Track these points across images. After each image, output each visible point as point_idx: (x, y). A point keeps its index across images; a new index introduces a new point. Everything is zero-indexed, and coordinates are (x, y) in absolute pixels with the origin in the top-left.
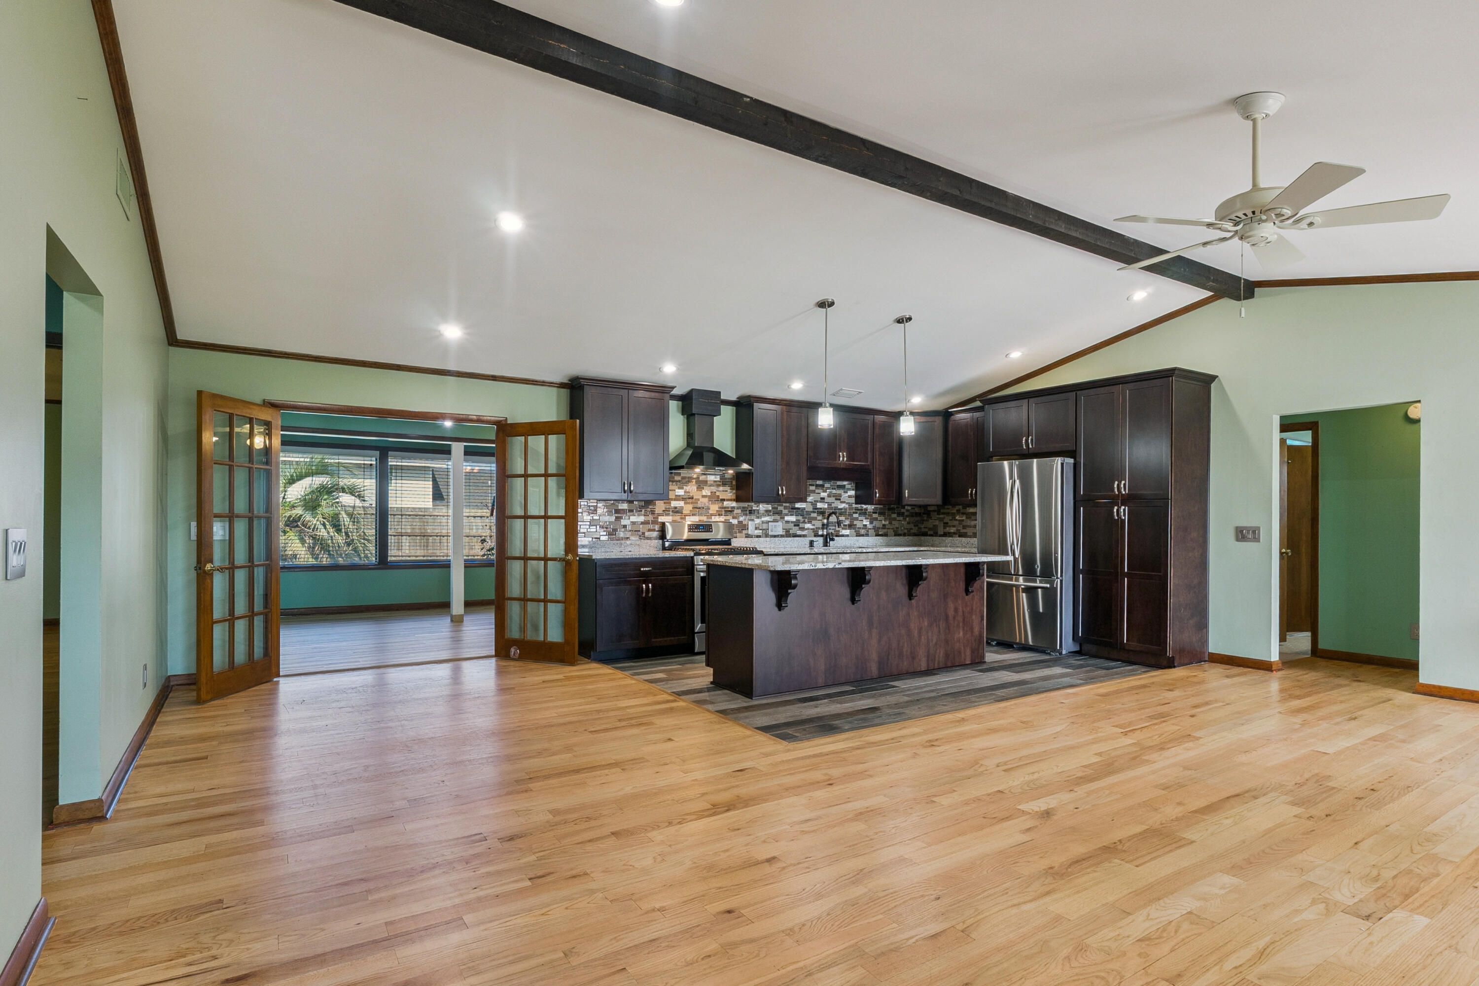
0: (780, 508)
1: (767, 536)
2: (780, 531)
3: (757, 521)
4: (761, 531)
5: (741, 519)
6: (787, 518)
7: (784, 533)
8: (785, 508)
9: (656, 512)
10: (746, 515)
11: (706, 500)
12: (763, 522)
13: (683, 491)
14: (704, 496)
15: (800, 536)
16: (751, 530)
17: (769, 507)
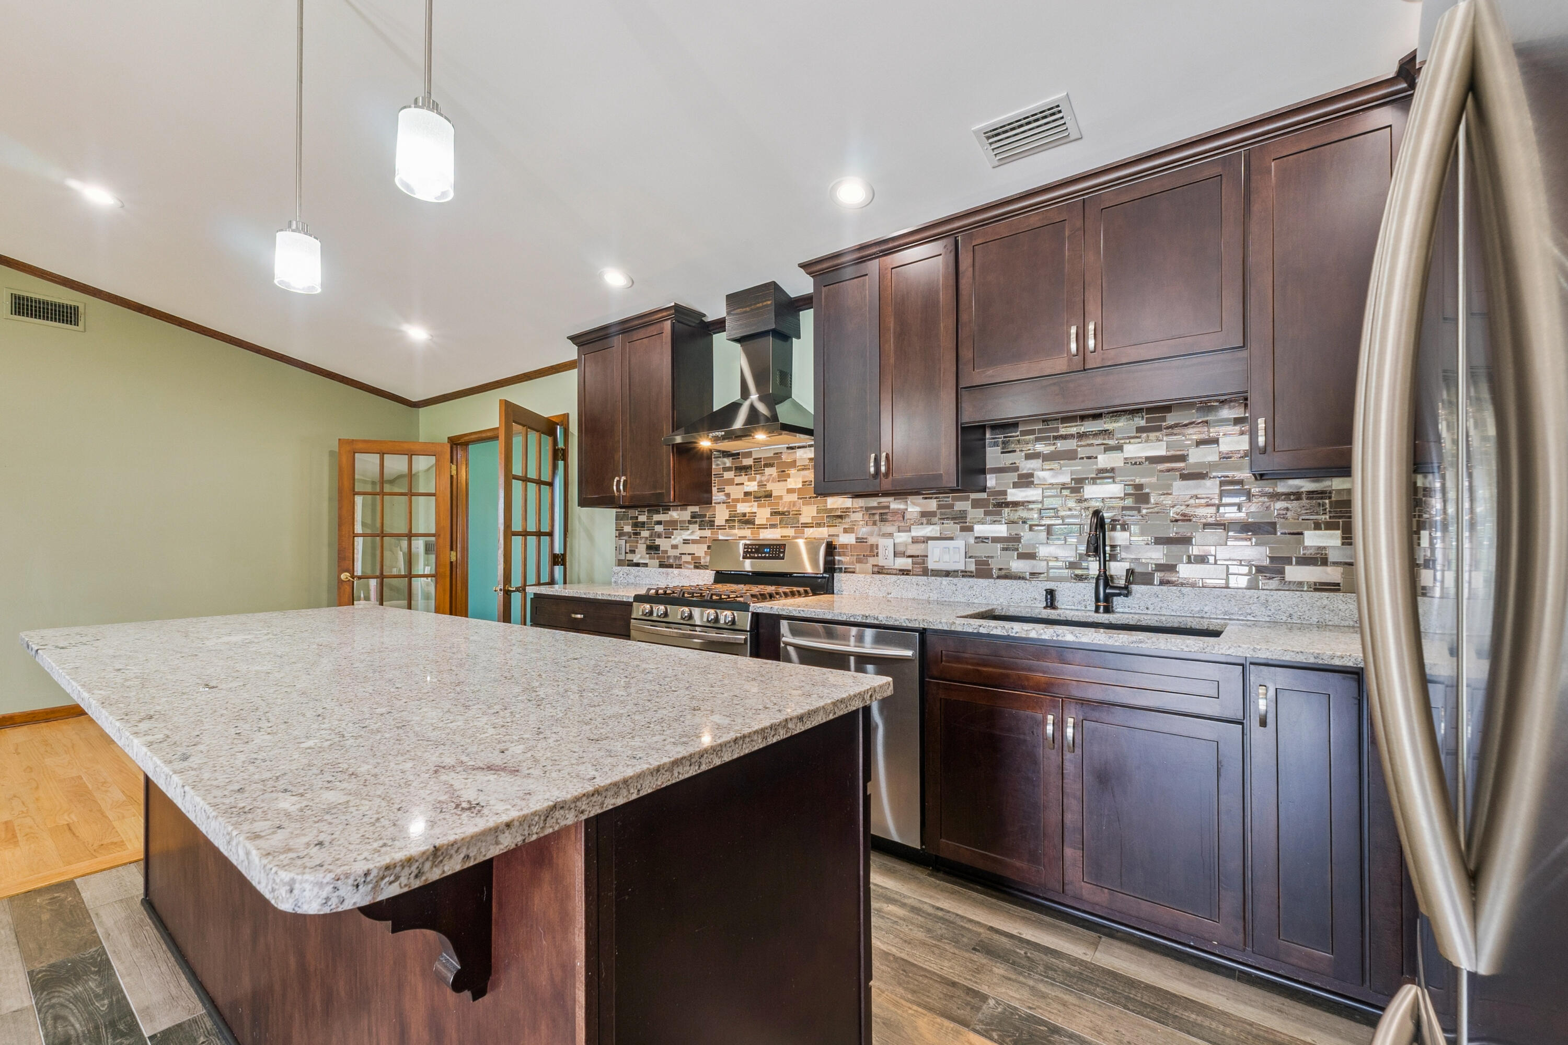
0: (959, 506)
1: (925, 572)
2: (957, 561)
3: (902, 538)
4: (910, 560)
5: (863, 531)
6: (981, 530)
7: (972, 567)
8: (976, 504)
9: (716, 524)
10: (874, 523)
11: (794, 497)
12: (915, 541)
13: (755, 483)
14: (790, 491)
15: (1019, 577)
16: (886, 558)
17: (932, 505)
